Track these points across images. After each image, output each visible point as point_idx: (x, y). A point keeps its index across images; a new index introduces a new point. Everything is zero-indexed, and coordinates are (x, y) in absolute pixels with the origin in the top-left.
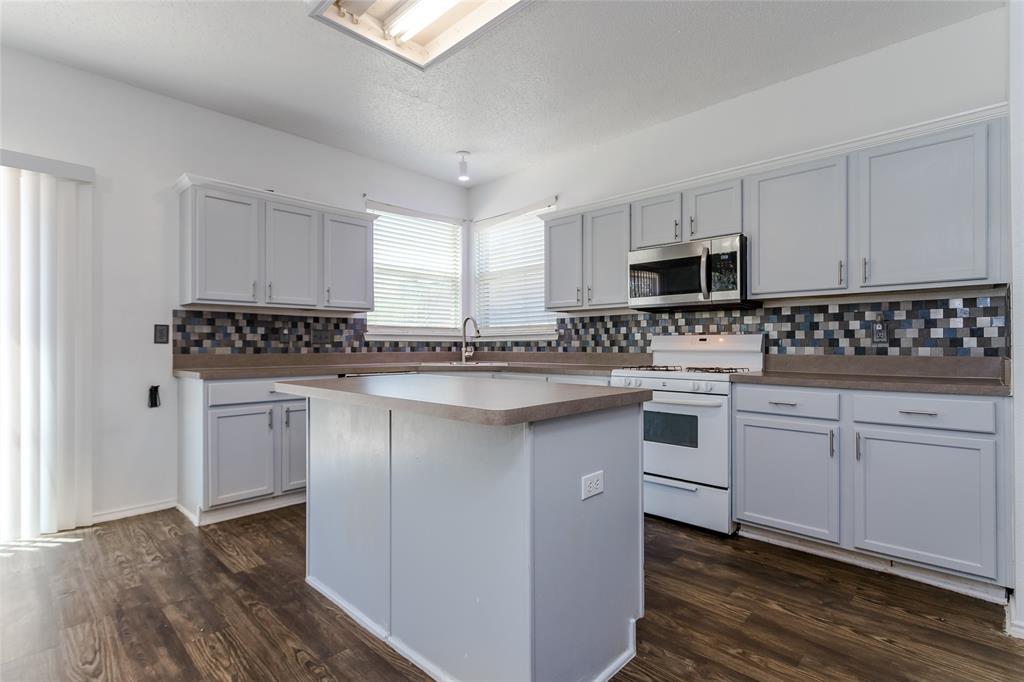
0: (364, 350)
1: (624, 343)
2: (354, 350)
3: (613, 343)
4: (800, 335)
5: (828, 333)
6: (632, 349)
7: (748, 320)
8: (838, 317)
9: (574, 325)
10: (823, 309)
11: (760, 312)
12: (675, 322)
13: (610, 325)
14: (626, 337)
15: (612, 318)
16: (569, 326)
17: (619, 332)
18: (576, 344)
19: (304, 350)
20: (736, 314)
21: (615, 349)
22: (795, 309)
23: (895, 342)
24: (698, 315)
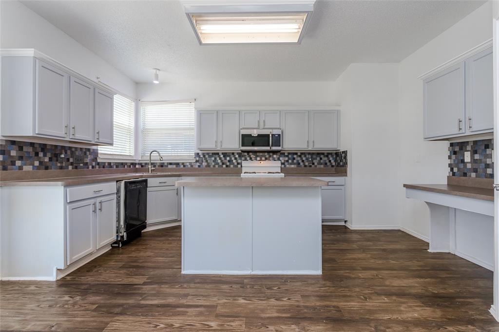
0: (97, 166)
1: (228, 164)
2: (93, 167)
3: (223, 164)
4: (290, 161)
5: (298, 161)
6: (232, 166)
7: (275, 156)
8: (300, 156)
9: (204, 156)
10: (296, 154)
11: (279, 154)
12: (250, 156)
13: (222, 156)
14: (229, 161)
15: (223, 154)
16: (202, 156)
17: (226, 159)
18: (204, 164)
19: (70, 167)
20: (271, 154)
21: (224, 166)
22: (289, 154)
23: (313, 164)
24: (258, 154)
